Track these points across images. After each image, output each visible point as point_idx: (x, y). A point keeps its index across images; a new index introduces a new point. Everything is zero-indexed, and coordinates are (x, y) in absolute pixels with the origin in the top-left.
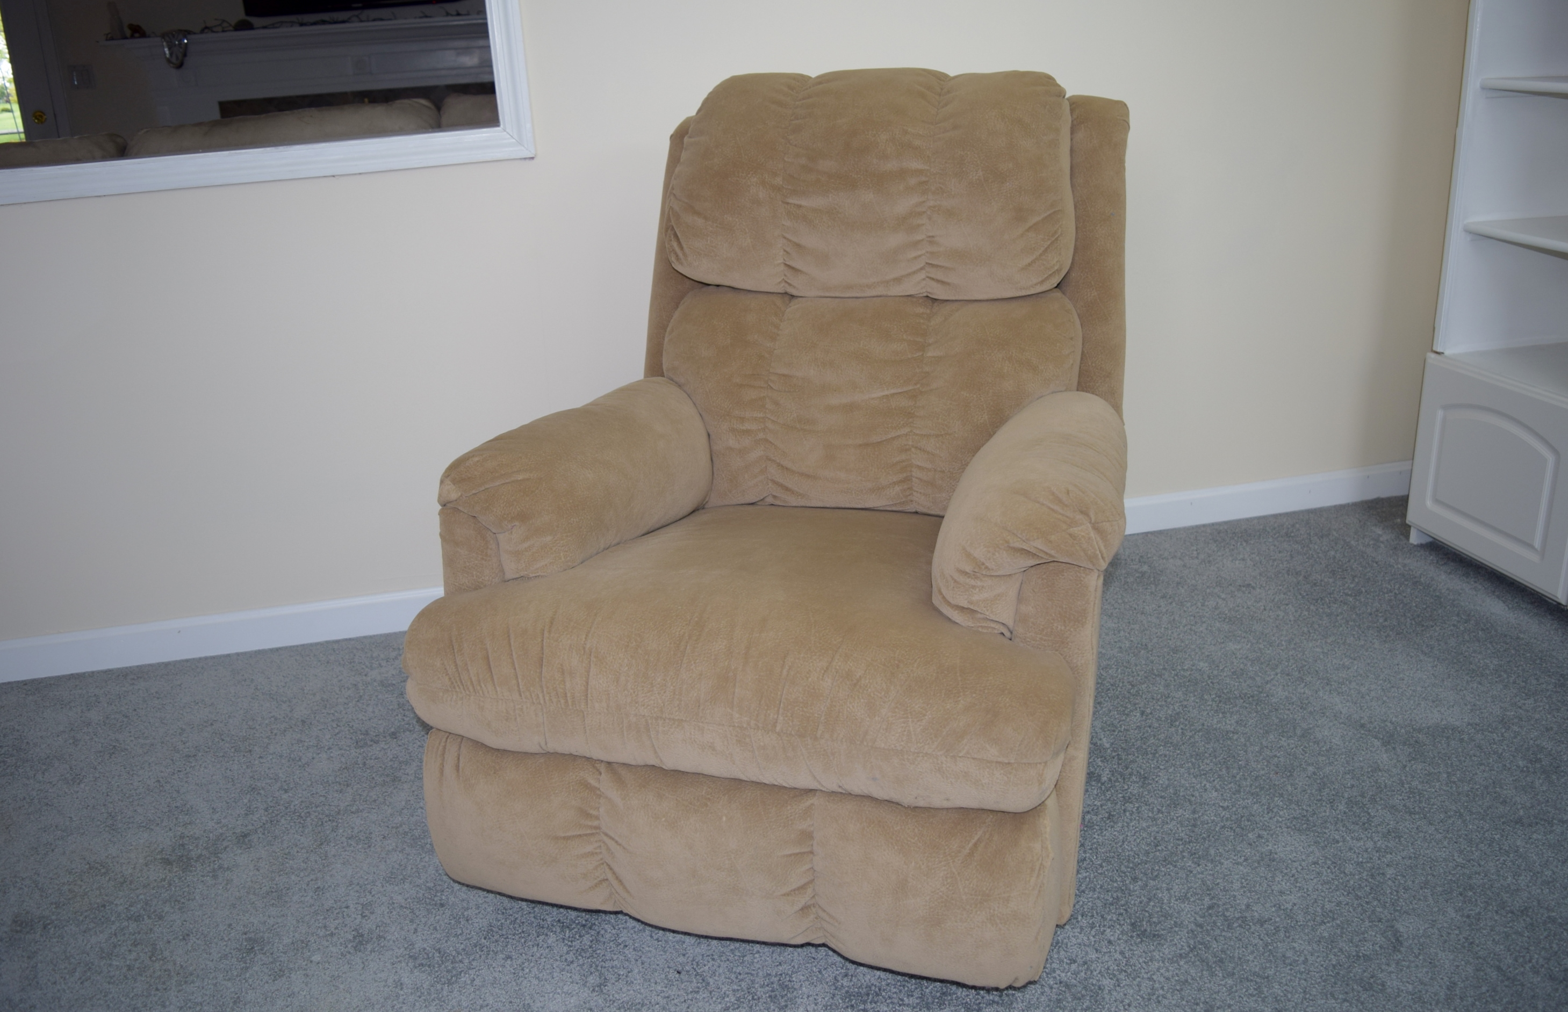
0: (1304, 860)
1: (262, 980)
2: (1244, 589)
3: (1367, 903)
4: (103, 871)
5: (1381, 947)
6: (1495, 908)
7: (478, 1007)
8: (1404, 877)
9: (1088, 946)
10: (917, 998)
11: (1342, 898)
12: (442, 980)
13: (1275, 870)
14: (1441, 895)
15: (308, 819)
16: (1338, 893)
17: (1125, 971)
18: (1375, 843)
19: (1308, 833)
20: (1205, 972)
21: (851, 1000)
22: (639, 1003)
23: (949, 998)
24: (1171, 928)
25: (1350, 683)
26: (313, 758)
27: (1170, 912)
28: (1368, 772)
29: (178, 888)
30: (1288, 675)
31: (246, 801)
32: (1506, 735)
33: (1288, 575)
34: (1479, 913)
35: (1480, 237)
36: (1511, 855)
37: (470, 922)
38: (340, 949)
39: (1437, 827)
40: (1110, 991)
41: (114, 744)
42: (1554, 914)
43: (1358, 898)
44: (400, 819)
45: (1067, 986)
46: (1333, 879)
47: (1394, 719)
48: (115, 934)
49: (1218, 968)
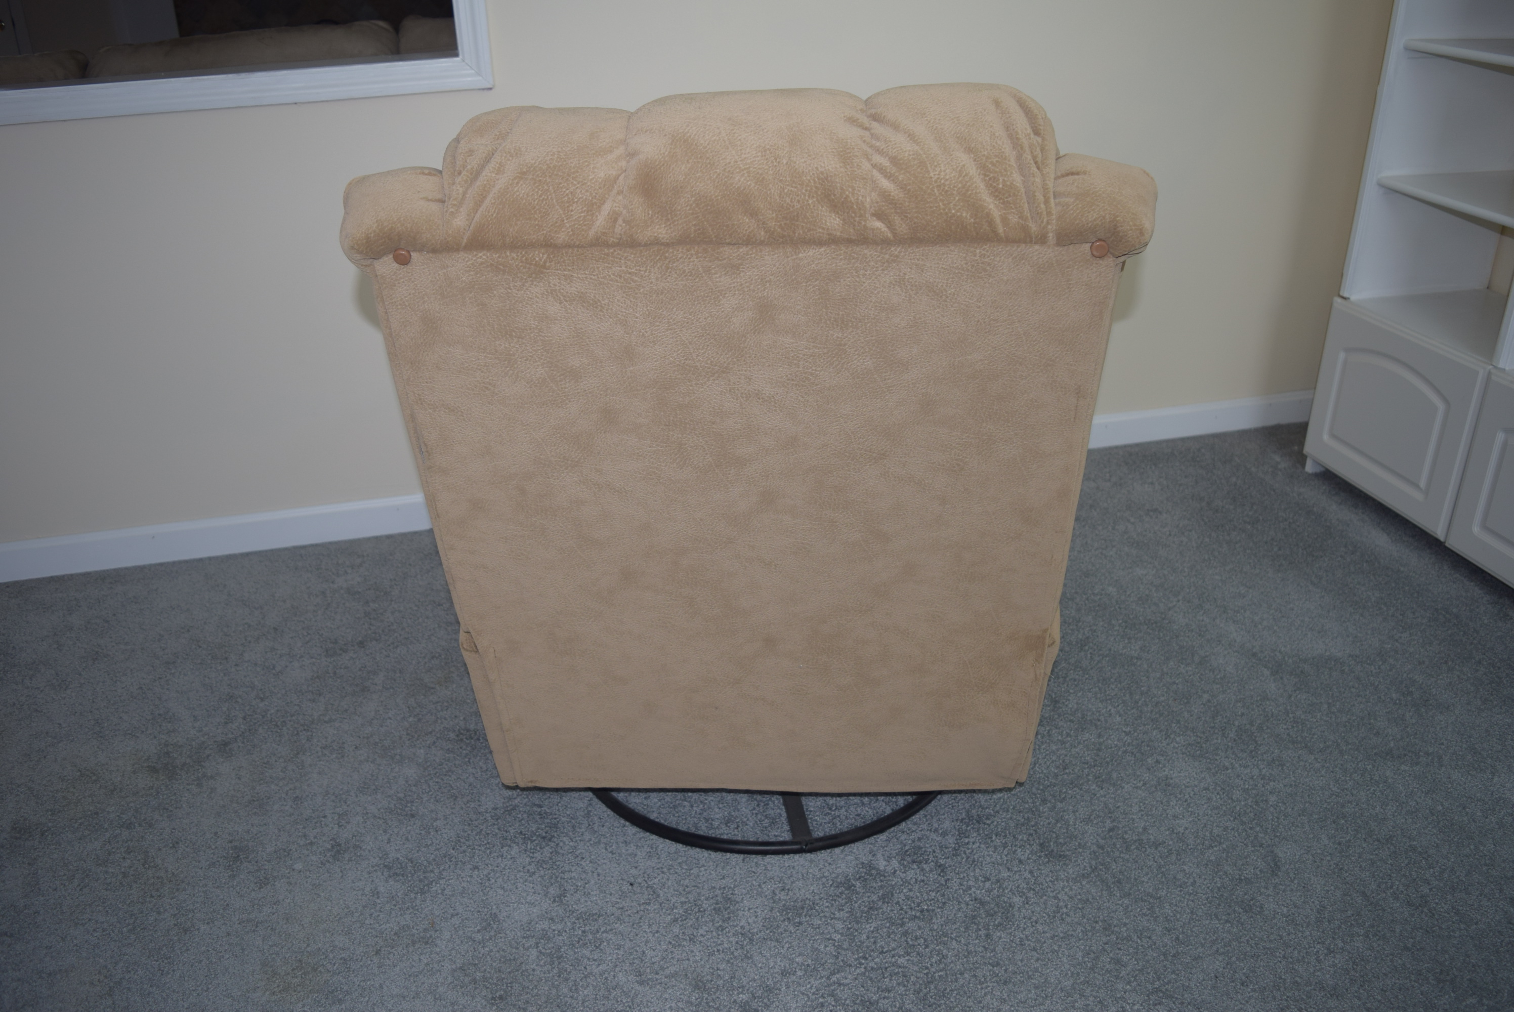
0: (1196, 786)
1: (248, 888)
2: (1151, 513)
3: (1251, 828)
4: (94, 778)
5: (1261, 871)
6: (1364, 837)
7: (449, 916)
8: (1285, 804)
9: (1001, 865)
10: (847, 912)
11: (1228, 824)
12: (416, 889)
13: (1171, 794)
14: (1317, 822)
15: (284, 728)
16: (1225, 818)
17: (1034, 890)
18: (1260, 770)
19: (1201, 759)
20: (1104, 892)
21: (788, 913)
22: (596, 914)
23: (876, 912)
24: (1076, 849)
25: (1245, 611)
26: (286, 667)
27: (1075, 833)
28: (1257, 701)
29: (165, 796)
30: (1189, 602)
31: (225, 709)
32: (1382, 667)
33: (1193, 500)
34: (1350, 840)
35: (1390, 191)
36: (1381, 785)
37: (439, 833)
38: (320, 858)
39: (1317, 756)
40: (1019, 908)
41: (96, 650)
42: (1415, 843)
43: (1243, 823)
44: (370, 729)
45: (982, 903)
46: (1221, 805)
47: (1283, 649)
48: (109, 842)
49: (1116, 889)
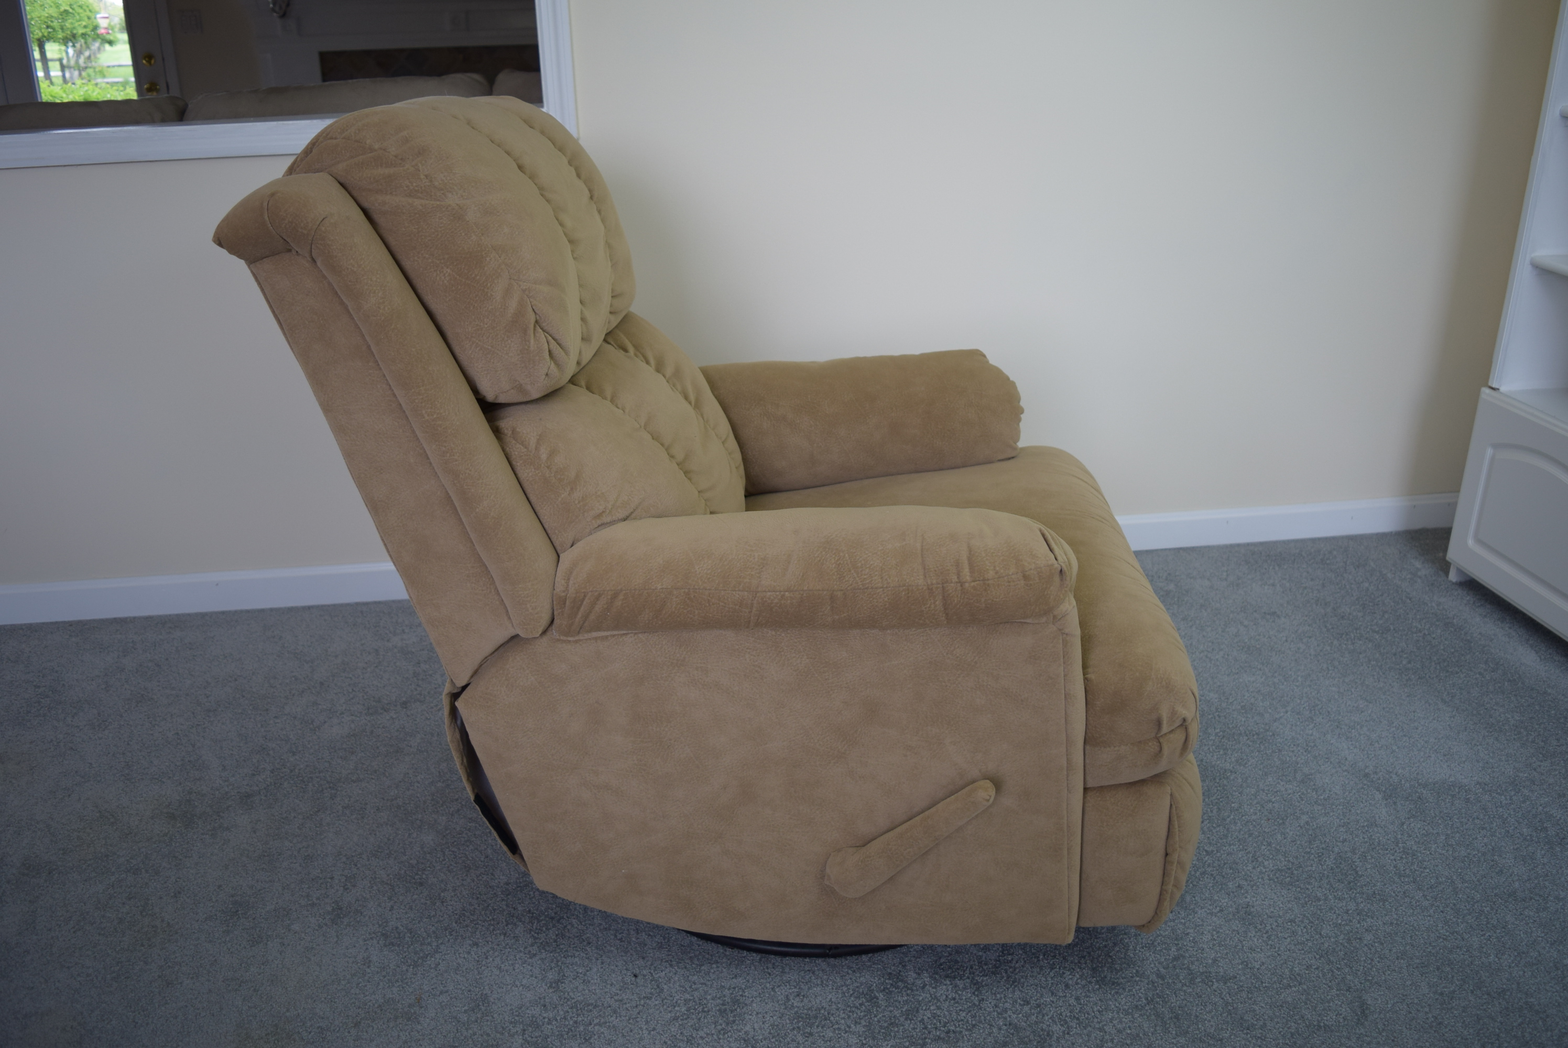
0: (1280, 917)
1: (240, 945)
2: (1268, 617)
3: (1338, 969)
4: (112, 820)
5: (1344, 1019)
6: (1471, 988)
7: (438, 993)
8: (1382, 944)
9: (1044, 988)
10: (864, 1026)
11: (1313, 961)
12: (409, 961)
13: (1250, 924)
14: (1417, 967)
15: (310, 784)
16: (1310, 955)
17: (1078, 1019)
18: (1357, 904)
19: (1290, 887)
20: (1158, 1028)
21: (798, 1022)
22: (592, 1004)
23: (896, 1029)
24: (1132, 977)
25: (1361, 728)
26: (325, 722)
27: (1134, 960)
28: (1363, 826)
29: (177, 844)
30: (1298, 713)
31: (255, 761)
32: (1514, 798)
33: (1317, 605)
34: (1454, 991)
36: (1498, 931)
37: (445, 904)
38: (318, 920)
39: (1425, 893)
40: (1058, 1038)
41: (142, 693)
42: (1532, 1000)
43: (1330, 962)
44: (396, 792)
45: (1017, 1028)
46: (1307, 940)
47: (1400, 771)
48: (113, 886)
49: (1172, 1026)
